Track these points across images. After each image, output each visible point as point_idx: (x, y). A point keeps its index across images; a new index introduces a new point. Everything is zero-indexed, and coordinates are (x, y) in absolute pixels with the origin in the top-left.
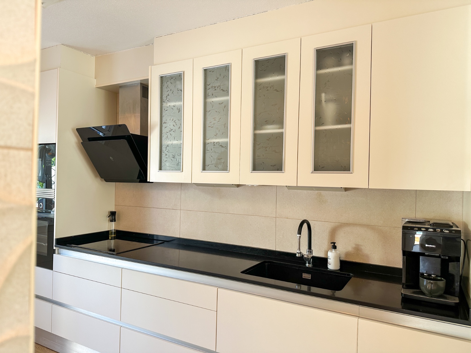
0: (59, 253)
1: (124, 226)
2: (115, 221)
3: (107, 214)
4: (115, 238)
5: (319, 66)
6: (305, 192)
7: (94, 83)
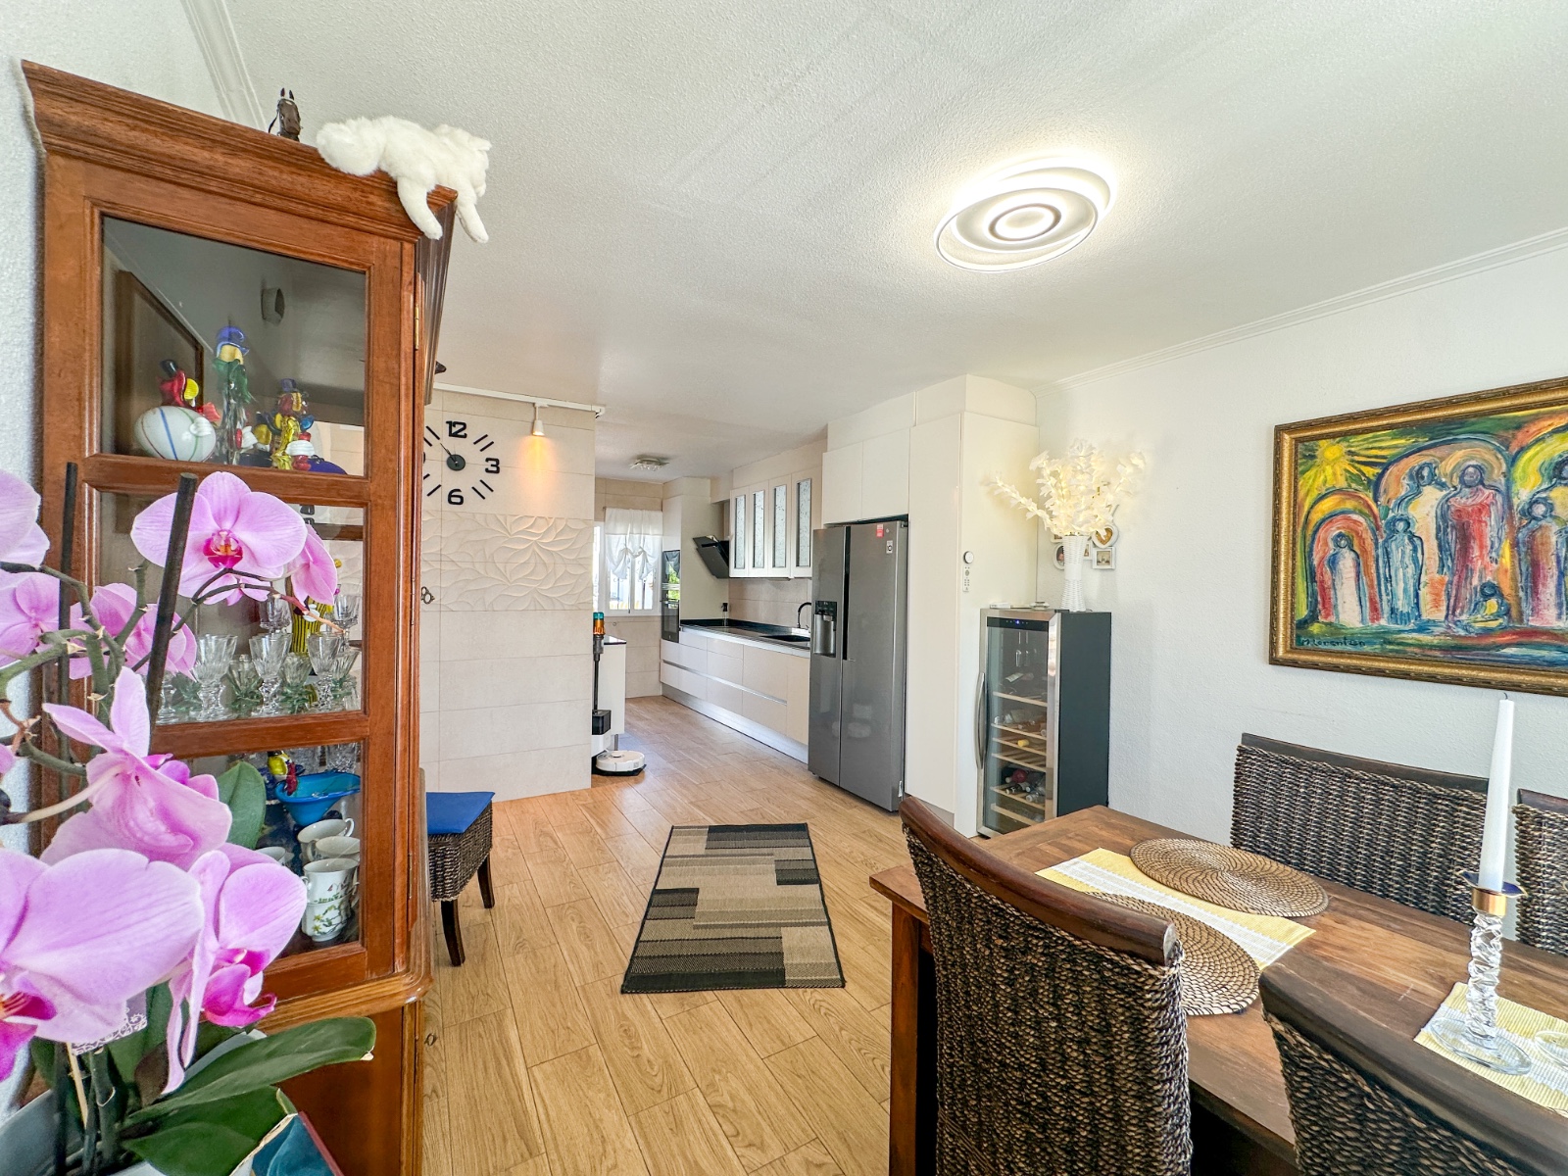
0: (682, 631)
1: (736, 616)
2: (727, 611)
3: (721, 605)
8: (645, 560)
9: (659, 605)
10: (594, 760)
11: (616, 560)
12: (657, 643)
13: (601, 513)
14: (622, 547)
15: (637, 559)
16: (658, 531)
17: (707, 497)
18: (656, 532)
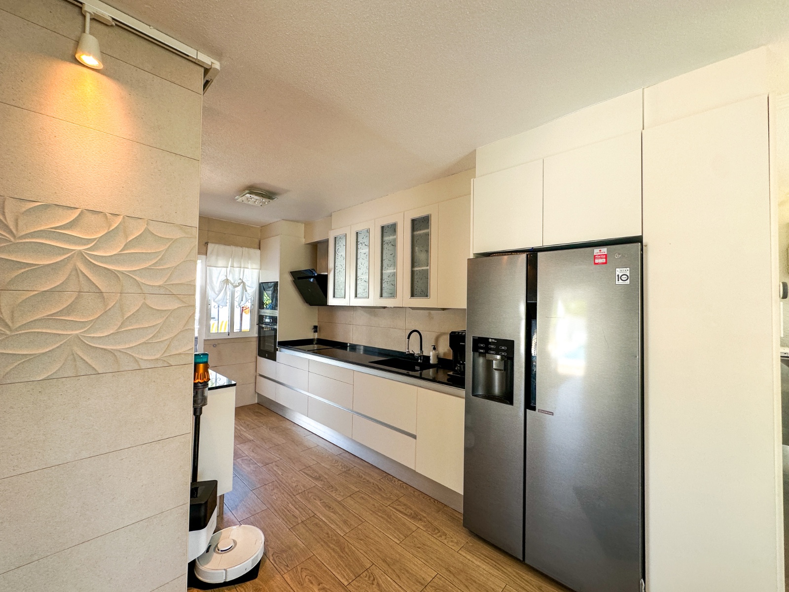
0: (280, 351)
1: (323, 336)
2: (317, 332)
3: (313, 327)
4: (316, 344)
5: (413, 229)
6: (422, 311)
7: (303, 241)
8: (244, 289)
9: (256, 328)
10: (192, 566)
11: (217, 289)
12: (254, 360)
13: (203, 249)
14: (223, 278)
15: (237, 289)
16: (256, 266)
17: (301, 238)
18: (254, 266)
